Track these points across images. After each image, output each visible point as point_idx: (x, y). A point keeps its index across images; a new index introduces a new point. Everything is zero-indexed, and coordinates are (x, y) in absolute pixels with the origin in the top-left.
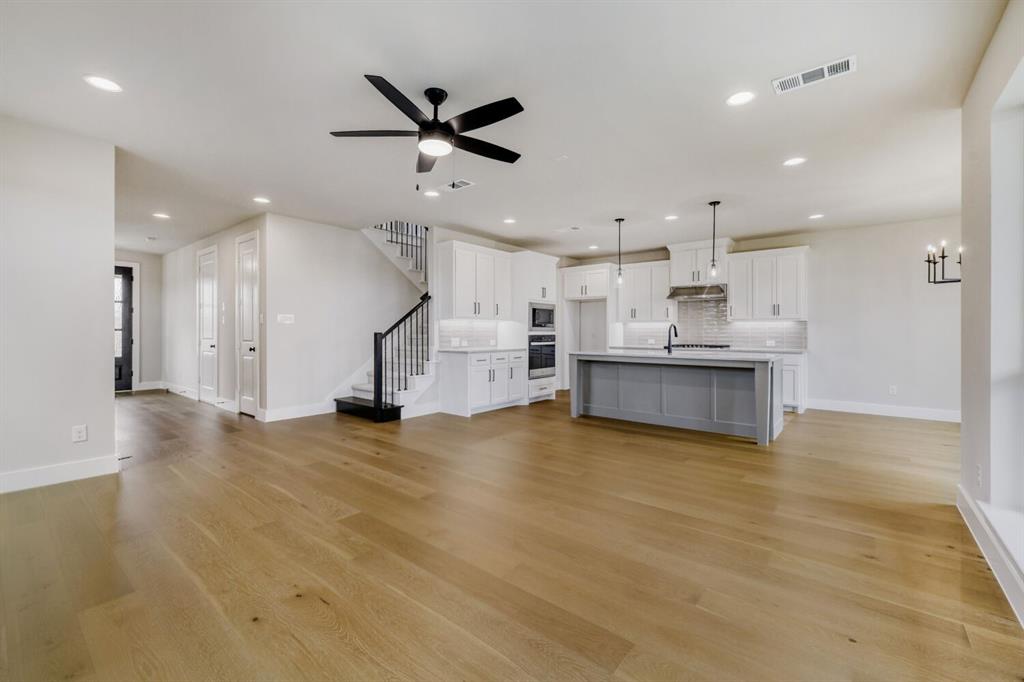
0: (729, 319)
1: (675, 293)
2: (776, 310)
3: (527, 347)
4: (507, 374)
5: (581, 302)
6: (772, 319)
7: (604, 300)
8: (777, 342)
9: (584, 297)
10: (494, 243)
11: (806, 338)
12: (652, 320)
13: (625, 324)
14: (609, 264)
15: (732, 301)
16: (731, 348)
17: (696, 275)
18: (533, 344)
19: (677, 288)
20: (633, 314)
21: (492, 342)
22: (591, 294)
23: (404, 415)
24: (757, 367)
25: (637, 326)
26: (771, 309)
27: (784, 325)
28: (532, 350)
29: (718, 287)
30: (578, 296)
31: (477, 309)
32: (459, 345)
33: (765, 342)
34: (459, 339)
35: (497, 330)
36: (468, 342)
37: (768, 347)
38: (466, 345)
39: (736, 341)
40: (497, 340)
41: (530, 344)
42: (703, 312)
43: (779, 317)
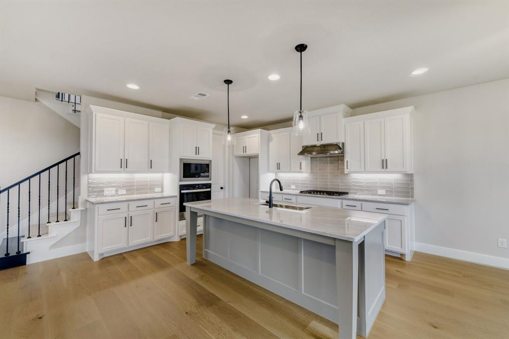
0: (346, 171)
1: (306, 150)
3: (178, 194)
4: (150, 219)
6: (382, 172)
7: (257, 157)
8: (386, 191)
9: (244, 155)
10: (160, 113)
11: (412, 189)
12: (290, 172)
14: (260, 130)
15: (347, 158)
16: (350, 196)
17: (319, 136)
19: (307, 147)
20: (278, 166)
23: (30, 260)
24: (338, 244)
25: (283, 175)
26: (380, 163)
27: (392, 177)
29: (336, 145)
30: (241, 153)
31: (124, 164)
32: (114, 194)
33: (377, 191)
34: (114, 189)
35: (163, 182)
36: (127, 190)
37: (380, 195)
38: (125, 193)
39: (353, 189)
40: (162, 188)
41: (180, 192)
42: (329, 165)
43: (387, 170)
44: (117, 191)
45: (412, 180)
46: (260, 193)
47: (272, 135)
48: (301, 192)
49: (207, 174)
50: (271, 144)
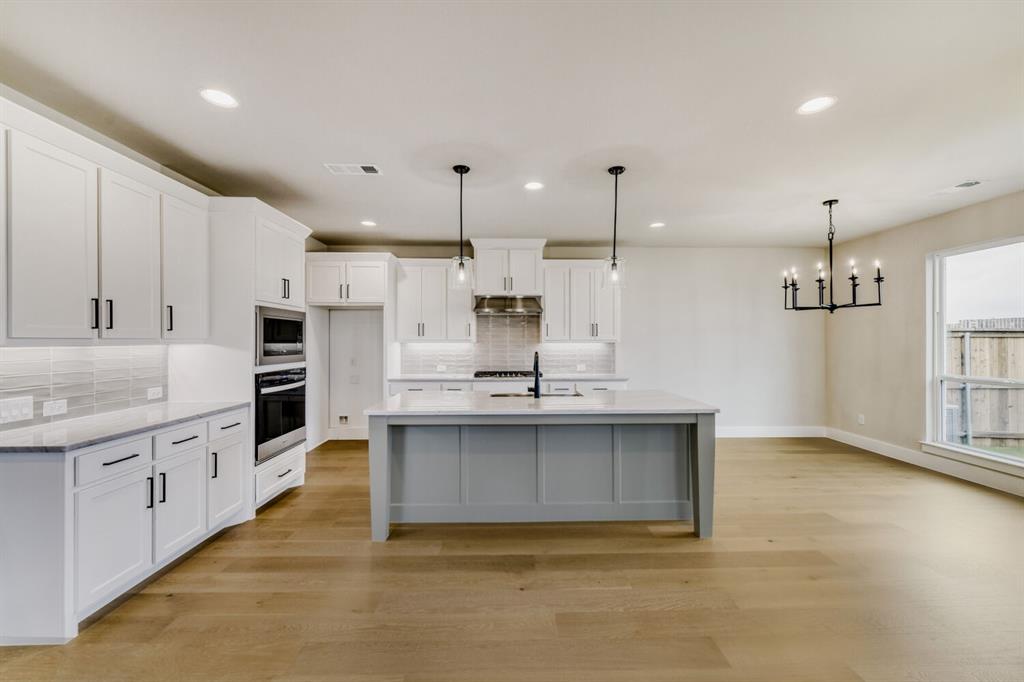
0: (544, 338)
1: (480, 303)
2: (594, 330)
3: (251, 398)
4: (203, 467)
5: (330, 309)
6: (590, 341)
7: (380, 309)
8: (587, 366)
9: (344, 302)
11: (614, 362)
12: (447, 339)
13: (402, 344)
14: (389, 254)
15: (547, 318)
17: (508, 282)
18: (264, 391)
19: (485, 298)
20: (421, 330)
21: (154, 392)
22: (357, 298)
25: (421, 348)
26: (589, 328)
27: (595, 348)
28: (262, 403)
29: (534, 299)
30: (334, 300)
31: (102, 314)
32: (31, 417)
33: (575, 366)
34: (30, 399)
35: (166, 368)
36: (72, 401)
37: (580, 372)
38: (64, 410)
39: (547, 366)
40: (165, 387)
41: (258, 391)
42: (508, 329)
43: (597, 338)
44: (38, 406)
45: (614, 351)
46: (386, 385)
47: (406, 268)
48: (477, 375)
49: (299, 346)
50: (401, 286)
